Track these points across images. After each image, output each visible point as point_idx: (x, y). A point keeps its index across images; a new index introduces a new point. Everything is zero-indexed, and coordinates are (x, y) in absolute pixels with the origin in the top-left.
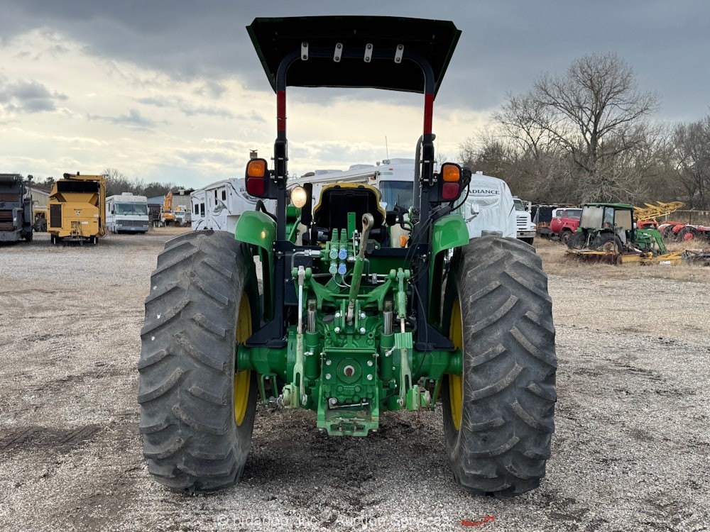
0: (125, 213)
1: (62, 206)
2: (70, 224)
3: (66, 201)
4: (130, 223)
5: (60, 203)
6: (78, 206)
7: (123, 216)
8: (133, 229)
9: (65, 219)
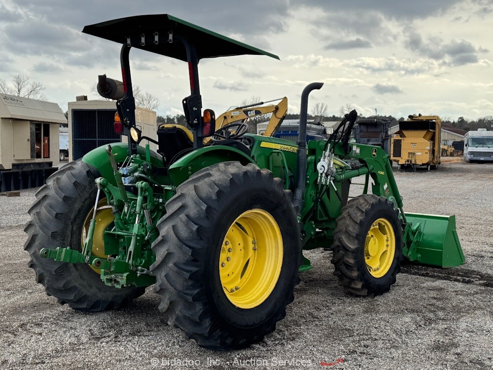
0: (476, 145)
1: (402, 140)
2: (407, 154)
3: (405, 137)
4: (480, 154)
5: (401, 138)
6: (414, 140)
7: (475, 148)
8: (482, 159)
9: (404, 150)
